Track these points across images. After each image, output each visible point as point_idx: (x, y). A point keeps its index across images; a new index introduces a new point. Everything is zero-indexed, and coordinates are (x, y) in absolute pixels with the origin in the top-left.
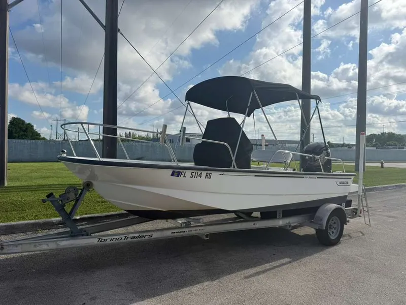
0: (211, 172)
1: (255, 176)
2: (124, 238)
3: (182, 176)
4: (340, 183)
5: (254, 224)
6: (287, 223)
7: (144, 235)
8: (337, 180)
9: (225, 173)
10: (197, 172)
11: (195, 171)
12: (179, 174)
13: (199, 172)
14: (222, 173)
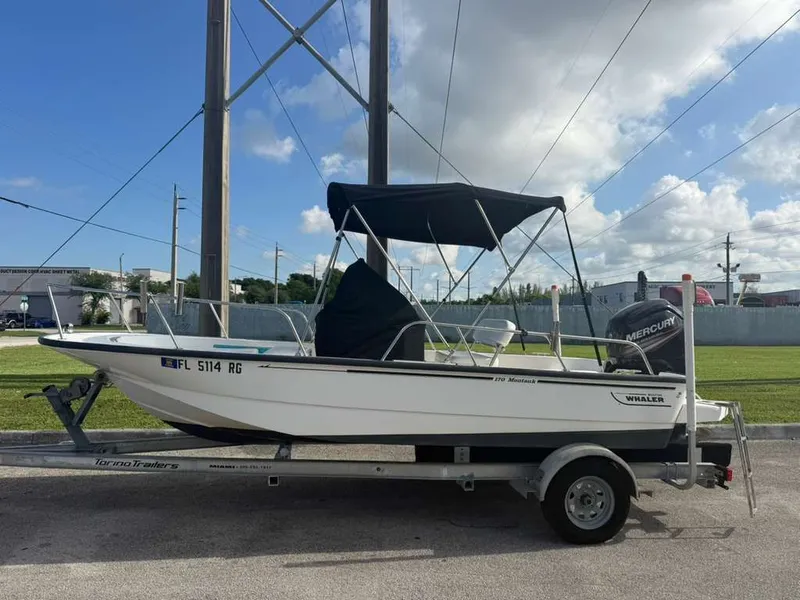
0: (239, 362)
1: (349, 371)
2: (133, 463)
3: (183, 367)
4: (629, 399)
5: (378, 469)
6: (463, 476)
7: (165, 463)
8: (614, 390)
9: (272, 364)
10: (209, 360)
11: (204, 360)
12: (175, 365)
13: (215, 362)
14: (265, 364)
